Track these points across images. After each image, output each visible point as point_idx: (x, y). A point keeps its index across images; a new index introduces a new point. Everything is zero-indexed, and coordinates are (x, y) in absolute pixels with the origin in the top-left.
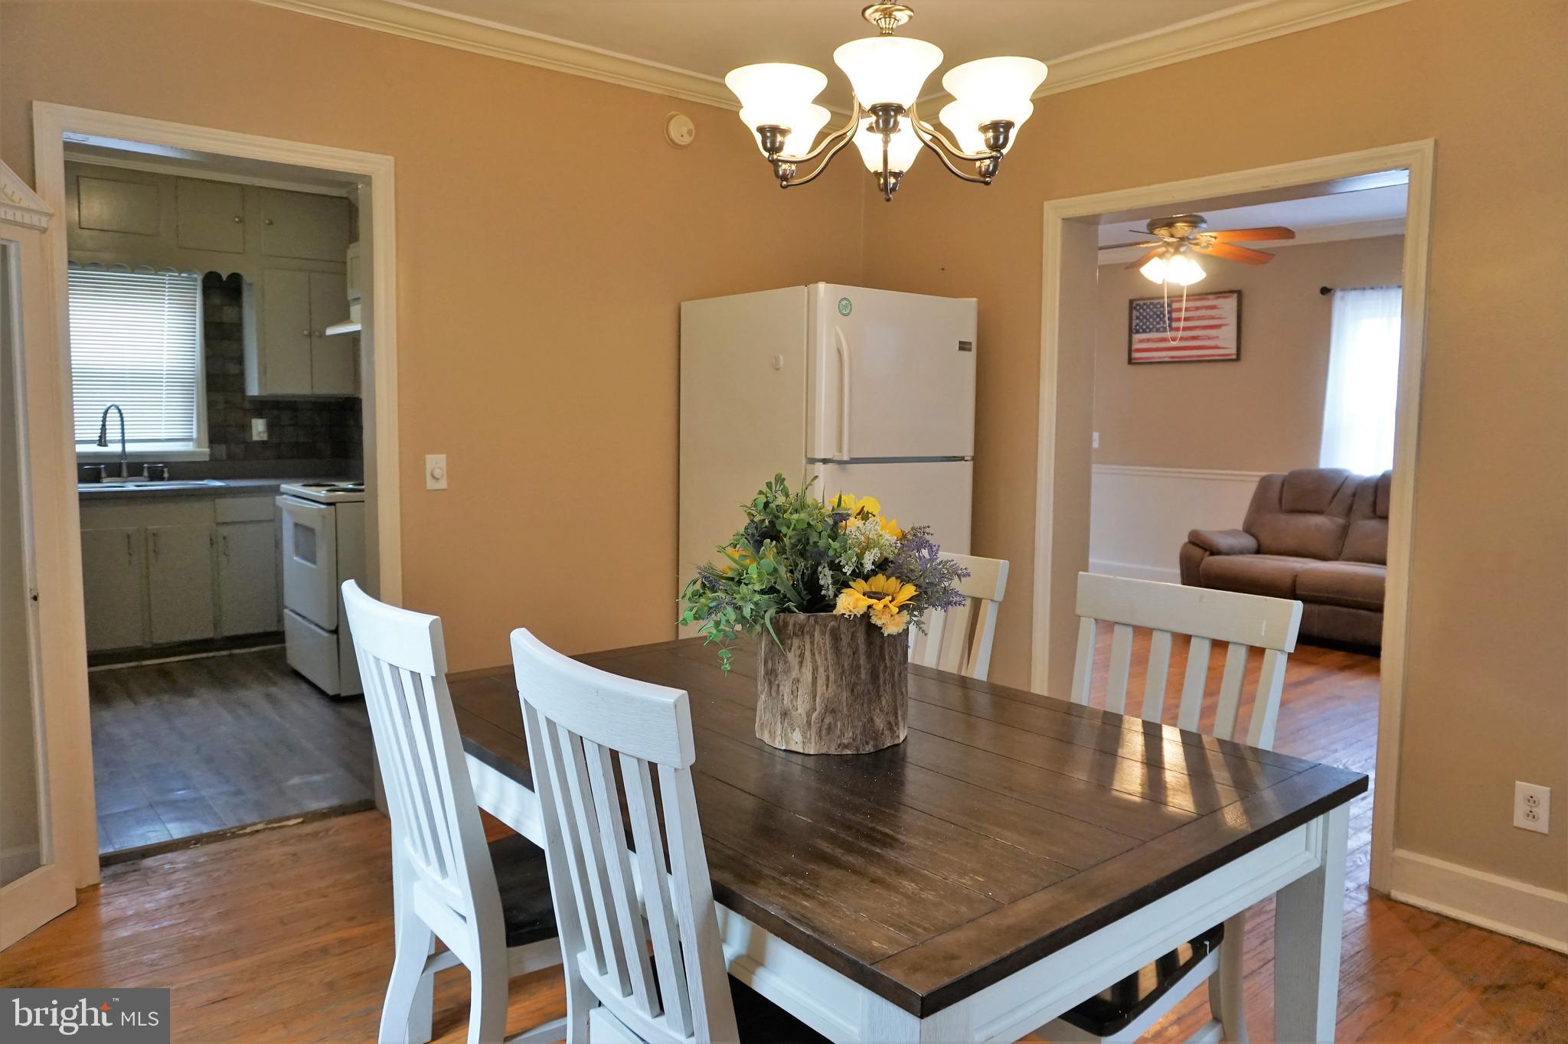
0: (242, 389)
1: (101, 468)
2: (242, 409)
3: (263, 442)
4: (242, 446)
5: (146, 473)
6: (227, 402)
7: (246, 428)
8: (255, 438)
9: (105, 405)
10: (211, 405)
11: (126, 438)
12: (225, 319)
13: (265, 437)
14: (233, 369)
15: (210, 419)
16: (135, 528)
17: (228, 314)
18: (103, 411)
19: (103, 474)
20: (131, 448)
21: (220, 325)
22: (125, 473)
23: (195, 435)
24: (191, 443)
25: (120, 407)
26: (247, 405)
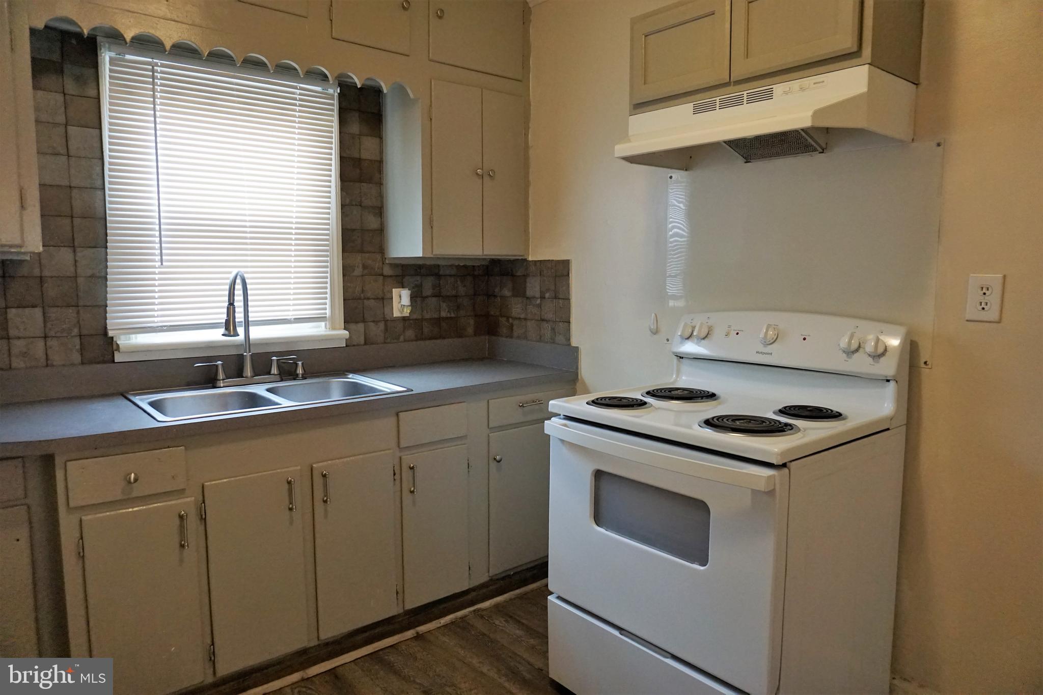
0: (381, 250)
1: (217, 366)
2: (382, 275)
3: (404, 319)
4: (382, 325)
5: (274, 370)
6: (365, 267)
7: (385, 300)
8: (396, 314)
9: (230, 273)
10: (347, 271)
11: (250, 319)
12: (365, 155)
13: (407, 312)
14: (372, 222)
15: (345, 289)
16: (299, 468)
17: (367, 148)
18: (229, 281)
19: (221, 375)
20: (257, 333)
21: (358, 162)
22: (248, 371)
23: (328, 312)
24: (323, 324)
25: (246, 276)
26: (387, 271)
